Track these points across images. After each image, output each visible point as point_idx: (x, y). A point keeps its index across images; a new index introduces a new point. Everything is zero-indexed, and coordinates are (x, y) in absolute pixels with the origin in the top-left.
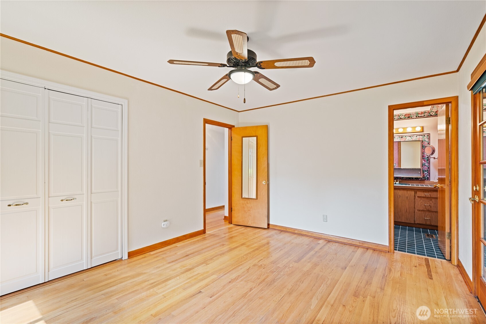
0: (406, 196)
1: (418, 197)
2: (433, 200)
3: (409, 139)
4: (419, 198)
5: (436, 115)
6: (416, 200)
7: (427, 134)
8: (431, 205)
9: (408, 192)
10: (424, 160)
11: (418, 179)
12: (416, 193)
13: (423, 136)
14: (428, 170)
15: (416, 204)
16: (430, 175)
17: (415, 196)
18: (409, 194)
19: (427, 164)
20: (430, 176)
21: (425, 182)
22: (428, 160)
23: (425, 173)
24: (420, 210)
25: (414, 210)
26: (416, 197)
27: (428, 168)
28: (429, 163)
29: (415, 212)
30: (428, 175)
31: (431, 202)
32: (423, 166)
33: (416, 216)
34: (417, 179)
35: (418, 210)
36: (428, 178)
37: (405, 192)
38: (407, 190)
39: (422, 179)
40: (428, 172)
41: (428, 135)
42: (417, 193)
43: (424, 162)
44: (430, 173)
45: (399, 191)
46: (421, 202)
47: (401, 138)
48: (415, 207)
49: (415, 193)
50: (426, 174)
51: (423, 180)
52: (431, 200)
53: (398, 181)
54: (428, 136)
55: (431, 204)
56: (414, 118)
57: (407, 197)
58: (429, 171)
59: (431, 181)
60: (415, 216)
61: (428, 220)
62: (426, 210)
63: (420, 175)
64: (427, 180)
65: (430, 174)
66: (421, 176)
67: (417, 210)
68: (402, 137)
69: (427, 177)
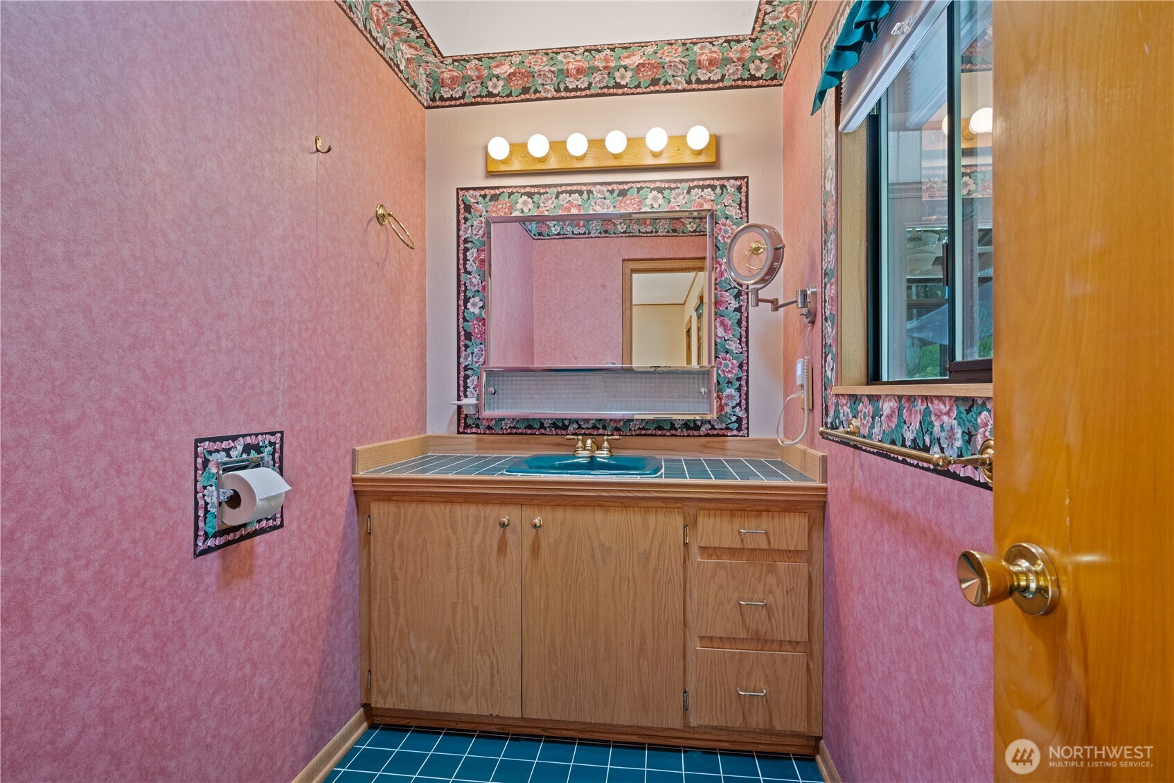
0: (641, 550)
1: (703, 549)
2: (782, 566)
3: (656, 205)
4: (710, 557)
5: (774, 78)
6: (690, 572)
7: (736, 178)
8: (771, 599)
9: (652, 519)
10: (722, 323)
11: (697, 428)
12: (690, 525)
13: (718, 190)
14: (739, 379)
15: (695, 595)
16: (747, 404)
17: (686, 544)
18: (655, 530)
19: (734, 346)
20: (747, 410)
21: (729, 445)
22: (739, 323)
23: (728, 396)
24: (711, 638)
25: (685, 642)
26: (694, 550)
27: (741, 366)
28: (744, 340)
29: (689, 650)
30: (739, 404)
31: (771, 579)
32: (716, 357)
33: (694, 679)
34: (691, 427)
35: (702, 638)
36: (739, 420)
37: (634, 518)
38: (647, 509)
39: (713, 428)
40: (739, 389)
41: (738, 183)
42: (701, 521)
43: (720, 332)
44: (747, 394)
45: (599, 515)
46: (721, 587)
47: (619, 195)
48: (690, 616)
49: (685, 526)
50: (730, 397)
51: (718, 435)
52: (772, 569)
53: (606, 444)
54: (739, 189)
55: (771, 592)
56: (680, 88)
57: (646, 556)
58: (743, 383)
59: (751, 436)
60: (688, 677)
61: (755, 701)
62: (743, 635)
63: (706, 406)
64: (735, 432)
65: (747, 400)
66: (711, 410)
67: (696, 638)
68: (623, 193)
69: (734, 418)
